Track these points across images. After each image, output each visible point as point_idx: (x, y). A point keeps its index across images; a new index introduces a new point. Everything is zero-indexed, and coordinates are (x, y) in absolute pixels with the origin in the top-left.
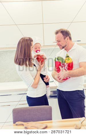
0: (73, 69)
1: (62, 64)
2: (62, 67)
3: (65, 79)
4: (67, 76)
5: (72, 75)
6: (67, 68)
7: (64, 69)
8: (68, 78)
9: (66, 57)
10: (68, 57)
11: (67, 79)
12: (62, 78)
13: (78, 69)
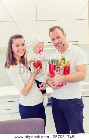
0: (70, 73)
1: (57, 68)
2: (57, 71)
3: (60, 86)
4: (63, 82)
5: (68, 80)
6: (63, 72)
7: (59, 73)
8: (64, 84)
9: (62, 60)
10: (64, 59)
11: (62, 85)
12: (57, 84)
13: (75, 74)
